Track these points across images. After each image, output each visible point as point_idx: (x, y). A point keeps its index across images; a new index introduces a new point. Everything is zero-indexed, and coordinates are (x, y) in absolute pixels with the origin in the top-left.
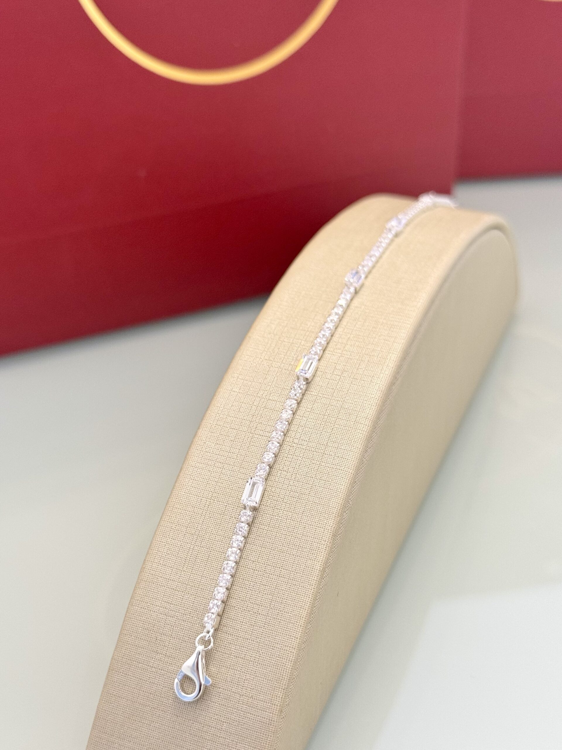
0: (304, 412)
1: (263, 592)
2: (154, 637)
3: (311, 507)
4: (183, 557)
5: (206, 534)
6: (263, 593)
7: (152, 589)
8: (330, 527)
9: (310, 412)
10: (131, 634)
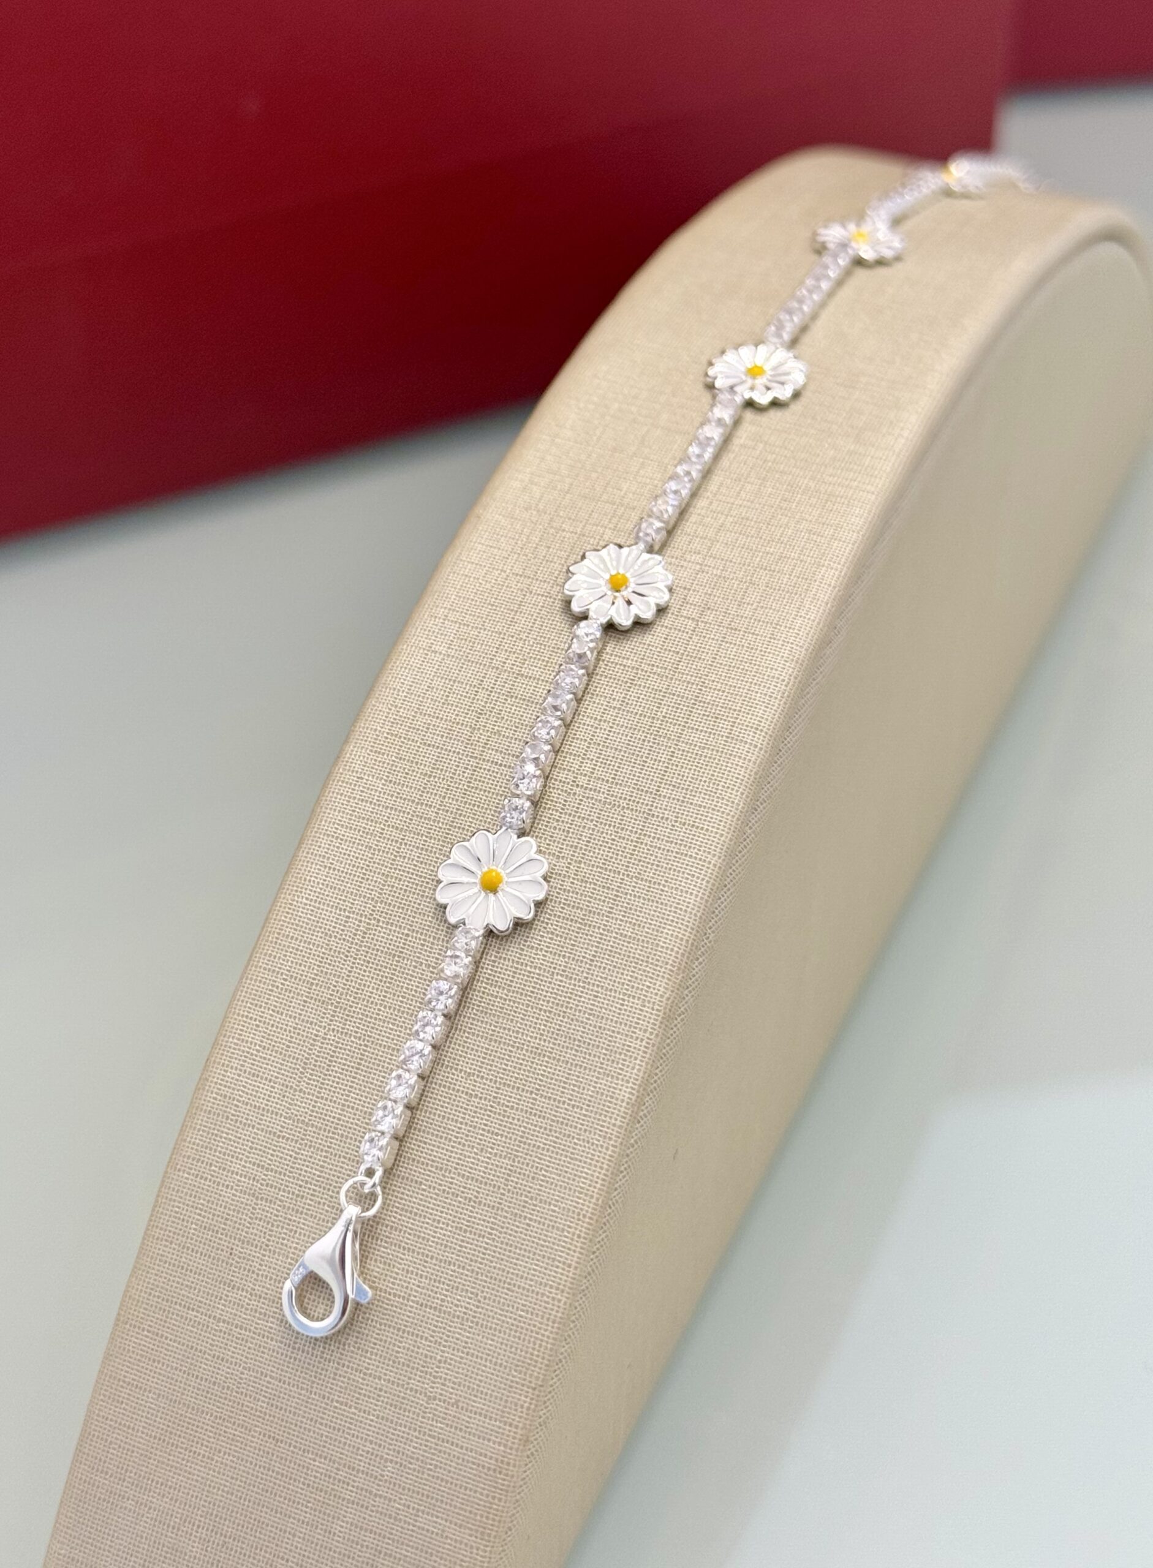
0: (605, 710)
1: (490, 1150)
2: (225, 1248)
3: (612, 947)
4: (300, 1057)
5: (358, 1004)
6: (491, 1153)
7: (222, 1132)
8: (658, 998)
9: (619, 709)
10: (170, 1239)
